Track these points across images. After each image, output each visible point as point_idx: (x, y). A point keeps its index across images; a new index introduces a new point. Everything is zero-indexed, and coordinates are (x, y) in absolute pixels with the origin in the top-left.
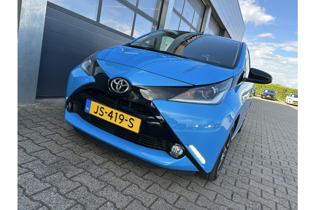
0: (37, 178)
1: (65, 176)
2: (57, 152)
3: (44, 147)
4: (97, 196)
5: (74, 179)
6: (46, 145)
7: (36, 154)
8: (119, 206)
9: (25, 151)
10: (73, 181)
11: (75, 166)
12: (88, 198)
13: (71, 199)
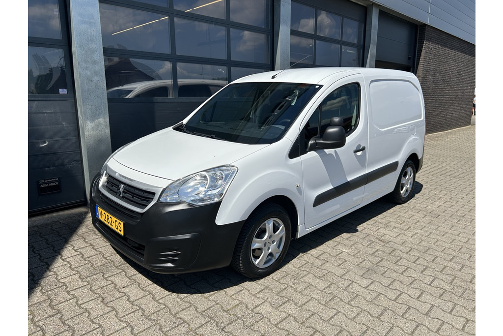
0: (80, 278)
1: (103, 276)
2: (109, 255)
3: (100, 252)
4: (119, 292)
5: (109, 279)
6: (102, 250)
7: (90, 259)
8: (131, 299)
9: (82, 257)
10: (107, 280)
13: (97, 294)
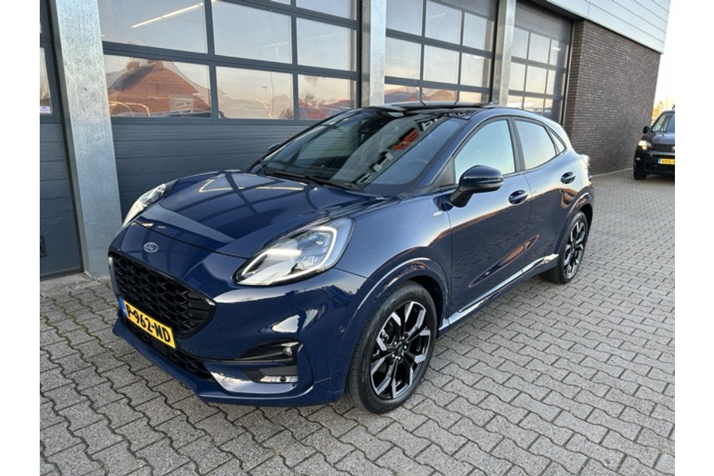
11: (117, 359)
12: (105, 395)
